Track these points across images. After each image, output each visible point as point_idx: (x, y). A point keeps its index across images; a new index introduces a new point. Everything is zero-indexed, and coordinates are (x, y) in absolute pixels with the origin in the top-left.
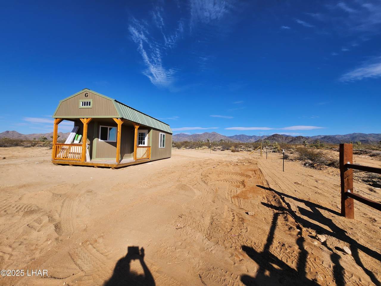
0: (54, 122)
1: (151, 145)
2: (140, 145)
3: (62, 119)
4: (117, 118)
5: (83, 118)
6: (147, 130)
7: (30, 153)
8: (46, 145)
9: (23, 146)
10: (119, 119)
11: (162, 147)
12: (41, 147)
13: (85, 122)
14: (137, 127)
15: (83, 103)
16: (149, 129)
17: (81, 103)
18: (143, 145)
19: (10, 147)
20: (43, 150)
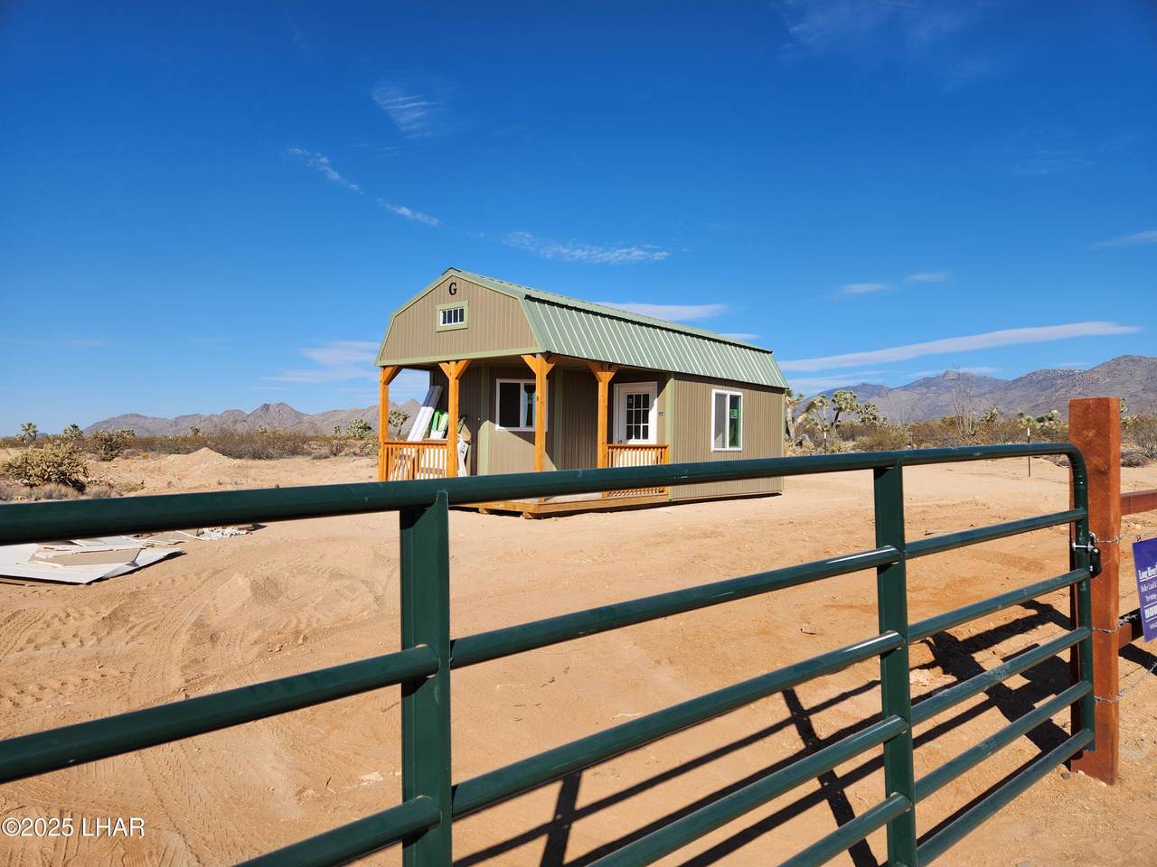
0: (380, 376)
1: (668, 441)
2: (633, 442)
3: (398, 369)
4: (534, 355)
5: (448, 362)
6: (656, 383)
7: (328, 477)
8: (367, 451)
9: (309, 454)
10: (539, 356)
11: (727, 448)
12: (355, 457)
13: (452, 372)
14: (605, 378)
15: (444, 313)
16: (660, 378)
17: (442, 314)
18: (641, 442)
19: (281, 460)
20: (362, 467)
